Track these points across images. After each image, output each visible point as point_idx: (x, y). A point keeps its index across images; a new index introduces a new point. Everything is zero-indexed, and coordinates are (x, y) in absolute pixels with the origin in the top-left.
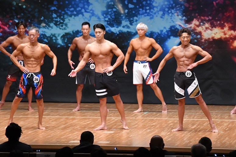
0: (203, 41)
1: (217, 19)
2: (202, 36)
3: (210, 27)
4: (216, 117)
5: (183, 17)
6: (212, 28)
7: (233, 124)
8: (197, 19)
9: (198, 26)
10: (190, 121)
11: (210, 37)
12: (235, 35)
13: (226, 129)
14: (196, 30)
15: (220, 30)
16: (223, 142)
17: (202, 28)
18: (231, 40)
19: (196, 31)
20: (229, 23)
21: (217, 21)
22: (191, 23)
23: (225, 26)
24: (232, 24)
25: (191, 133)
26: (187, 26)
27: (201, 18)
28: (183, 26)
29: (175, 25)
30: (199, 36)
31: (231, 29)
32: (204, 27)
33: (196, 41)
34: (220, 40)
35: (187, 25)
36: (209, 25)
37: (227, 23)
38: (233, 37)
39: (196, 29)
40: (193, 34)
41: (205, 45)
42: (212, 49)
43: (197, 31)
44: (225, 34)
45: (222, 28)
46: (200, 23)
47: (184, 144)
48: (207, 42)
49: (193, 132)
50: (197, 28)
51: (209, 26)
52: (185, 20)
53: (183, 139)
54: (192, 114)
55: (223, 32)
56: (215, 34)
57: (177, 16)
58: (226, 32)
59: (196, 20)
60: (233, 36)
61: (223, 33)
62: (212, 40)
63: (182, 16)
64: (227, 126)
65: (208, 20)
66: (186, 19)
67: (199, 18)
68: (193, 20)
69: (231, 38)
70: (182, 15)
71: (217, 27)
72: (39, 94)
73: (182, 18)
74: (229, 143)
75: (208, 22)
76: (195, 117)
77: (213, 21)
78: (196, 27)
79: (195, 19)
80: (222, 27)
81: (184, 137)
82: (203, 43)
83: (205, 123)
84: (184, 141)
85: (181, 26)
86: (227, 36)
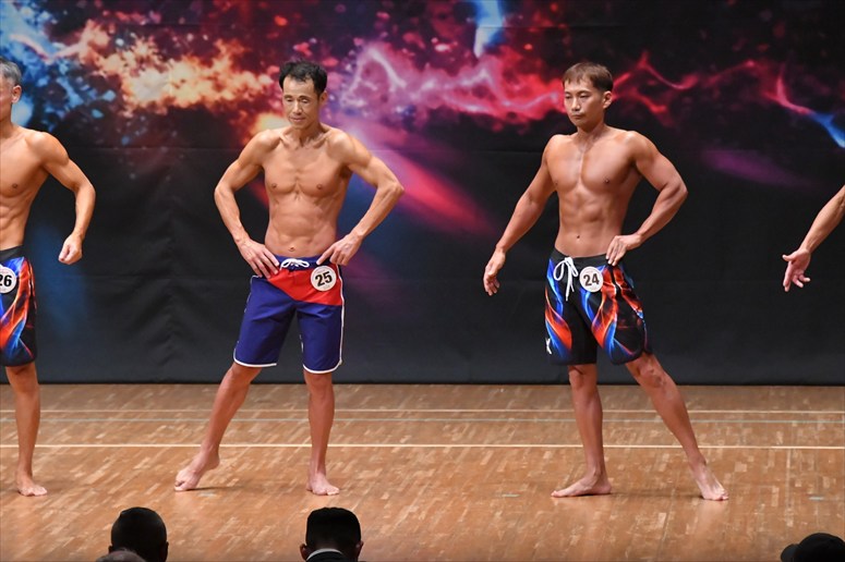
0: (128, 114)
1: (182, 21)
2: (124, 92)
3: (155, 59)
4: (186, 433)
5: (41, 11)
6: (165, 59)
7: (255, 463)
8: (98, 23)
9: (106, 52)
10: (76, 453)
11: (158, 98)
12: (259, 93)
13: (229, 480)
14: (97, 69)
15: (198, 69)
16: (218, 536)
17: (123, 59)
18: (244, 114)
19: (95, 73)
20: (234, 41)
21: (182, 30)
22: (76, 41)
23: (217, 53)
24: (244, 44)
25: (81, 505)
26: (58, 49)
27: (118, 20)
28: (40, 49)
29: (8, 46)
30: (110, 96)
31: (241, 64)
32: (129, 55)
33: (97, 114)
34: (198, 110)
35: (56, 45)
36: (150, 47)
37: (226, 41)
38: (251, 100)
39: (98, 64)
40: (87, 87)
41: (137, 133)
42: (164, 149)
43: (101, 73)
44: (219, 87)
45: (207, 63)
46: (113, 37)
47: (51, 549)
48: (143, 118)
49: (88, 502)
50: (102, 61)
51: (151, 51)
52: (47, 25)
53: (47, 532)
54: (88, 424)
55: (209, 78)
56: (177, 87)
57: (13, 9)
58: (221, 78)
59: (95, 26)
60: (251, 96)
61: (209, 84)
62: (164, 111)
63: (34, 9)
64: (234, 468)
65: (147, 26)
66: (54, 22)
67: (106, 18)
68: (82, 26)
69: (243, 104)
70: (34, 5)
71: (184, 57)
72: (16, 342)
73: (36, 16)
74: (239, 538)
75: (147, 36)
76: (101, 436)
77: (166, 30)
78: (96, 55)
79: (90, 23)
80: (206, 55)
81: (54, 523)
82: (129, 124)
83: (141, 458)
84: (53, 539)
85: (34, 52)
86: (228, 95)
